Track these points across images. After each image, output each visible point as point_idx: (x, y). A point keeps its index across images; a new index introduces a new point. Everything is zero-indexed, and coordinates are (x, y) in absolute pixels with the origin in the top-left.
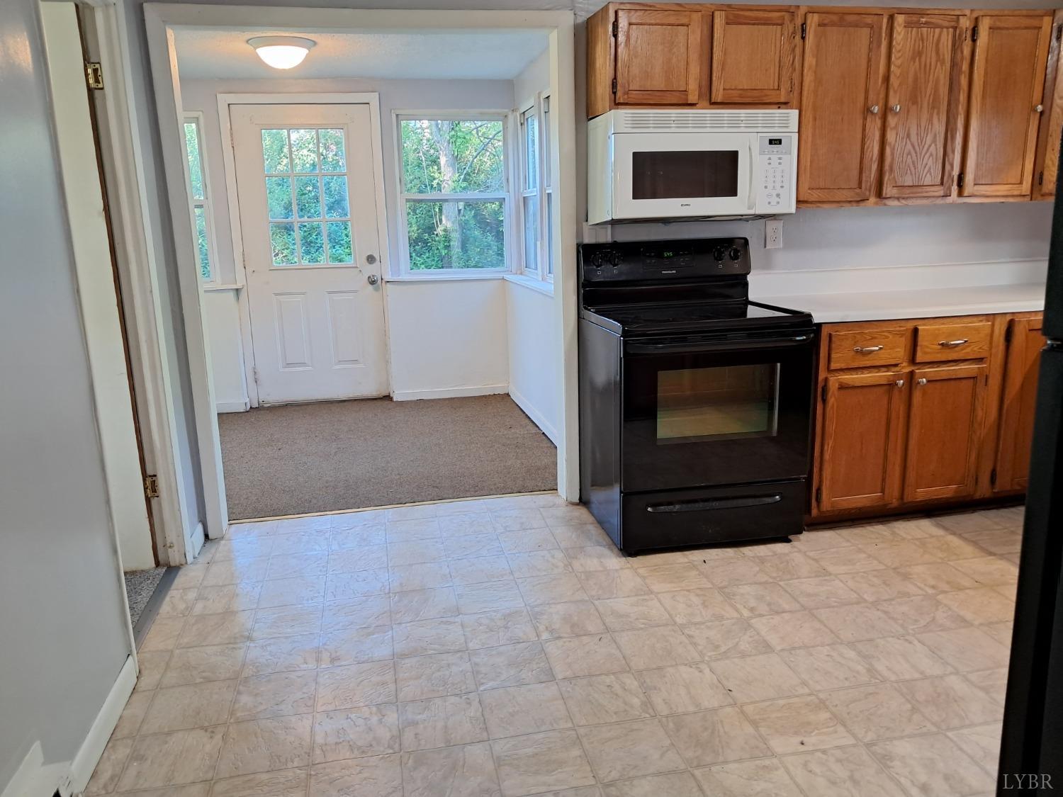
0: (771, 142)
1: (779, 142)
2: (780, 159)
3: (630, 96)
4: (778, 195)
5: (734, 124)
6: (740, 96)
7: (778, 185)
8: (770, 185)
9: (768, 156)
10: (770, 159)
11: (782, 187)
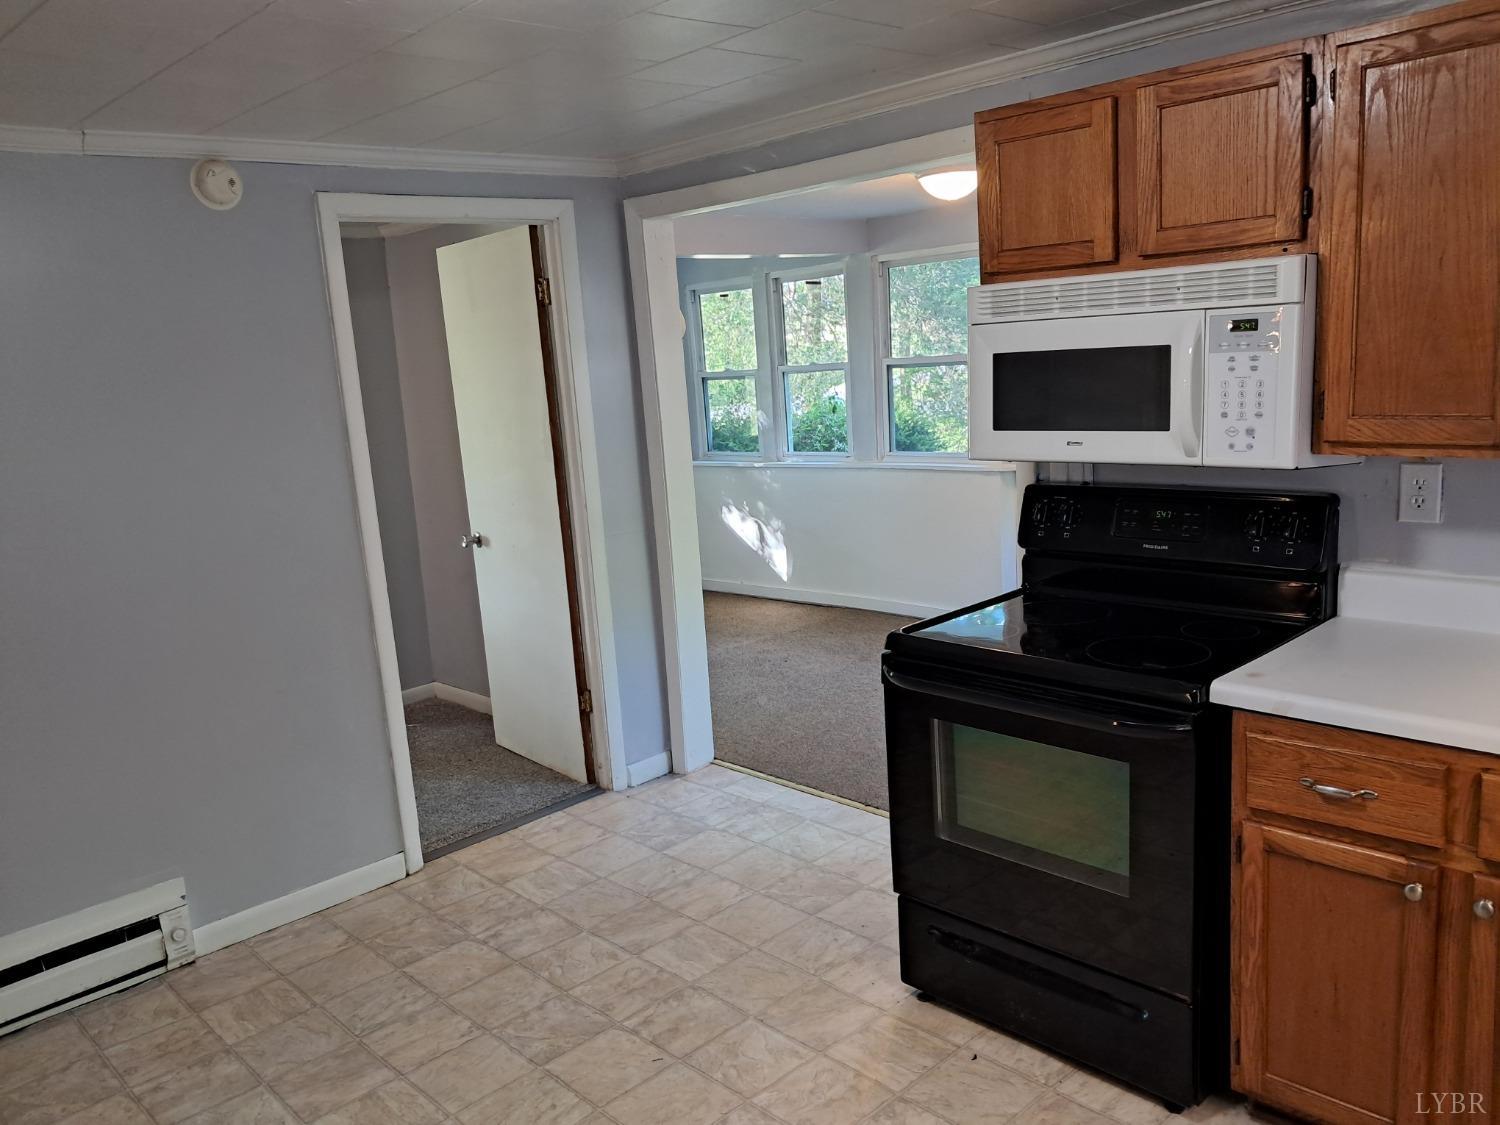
0: (1237, 326)
1: (1252, 325)
2: (1254, 359)
3: (1002, 260)
4: (1250, 432)
5: (1163, 296)
6: (1190, 240)
7: (1250, 410)
8: (1234, 412)
9: (1228, 355)
10: (1232, 359)
11: (1259, 415)
